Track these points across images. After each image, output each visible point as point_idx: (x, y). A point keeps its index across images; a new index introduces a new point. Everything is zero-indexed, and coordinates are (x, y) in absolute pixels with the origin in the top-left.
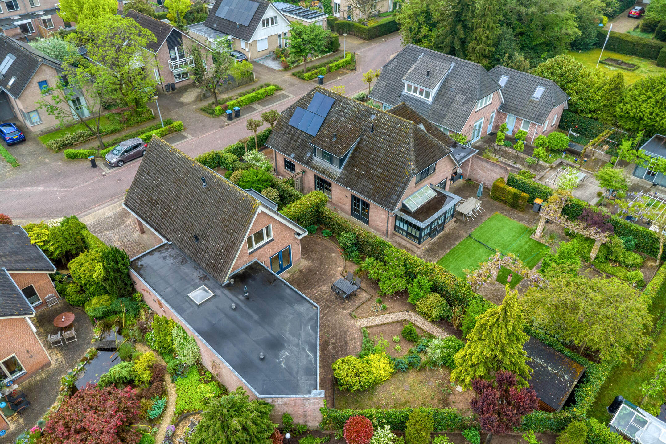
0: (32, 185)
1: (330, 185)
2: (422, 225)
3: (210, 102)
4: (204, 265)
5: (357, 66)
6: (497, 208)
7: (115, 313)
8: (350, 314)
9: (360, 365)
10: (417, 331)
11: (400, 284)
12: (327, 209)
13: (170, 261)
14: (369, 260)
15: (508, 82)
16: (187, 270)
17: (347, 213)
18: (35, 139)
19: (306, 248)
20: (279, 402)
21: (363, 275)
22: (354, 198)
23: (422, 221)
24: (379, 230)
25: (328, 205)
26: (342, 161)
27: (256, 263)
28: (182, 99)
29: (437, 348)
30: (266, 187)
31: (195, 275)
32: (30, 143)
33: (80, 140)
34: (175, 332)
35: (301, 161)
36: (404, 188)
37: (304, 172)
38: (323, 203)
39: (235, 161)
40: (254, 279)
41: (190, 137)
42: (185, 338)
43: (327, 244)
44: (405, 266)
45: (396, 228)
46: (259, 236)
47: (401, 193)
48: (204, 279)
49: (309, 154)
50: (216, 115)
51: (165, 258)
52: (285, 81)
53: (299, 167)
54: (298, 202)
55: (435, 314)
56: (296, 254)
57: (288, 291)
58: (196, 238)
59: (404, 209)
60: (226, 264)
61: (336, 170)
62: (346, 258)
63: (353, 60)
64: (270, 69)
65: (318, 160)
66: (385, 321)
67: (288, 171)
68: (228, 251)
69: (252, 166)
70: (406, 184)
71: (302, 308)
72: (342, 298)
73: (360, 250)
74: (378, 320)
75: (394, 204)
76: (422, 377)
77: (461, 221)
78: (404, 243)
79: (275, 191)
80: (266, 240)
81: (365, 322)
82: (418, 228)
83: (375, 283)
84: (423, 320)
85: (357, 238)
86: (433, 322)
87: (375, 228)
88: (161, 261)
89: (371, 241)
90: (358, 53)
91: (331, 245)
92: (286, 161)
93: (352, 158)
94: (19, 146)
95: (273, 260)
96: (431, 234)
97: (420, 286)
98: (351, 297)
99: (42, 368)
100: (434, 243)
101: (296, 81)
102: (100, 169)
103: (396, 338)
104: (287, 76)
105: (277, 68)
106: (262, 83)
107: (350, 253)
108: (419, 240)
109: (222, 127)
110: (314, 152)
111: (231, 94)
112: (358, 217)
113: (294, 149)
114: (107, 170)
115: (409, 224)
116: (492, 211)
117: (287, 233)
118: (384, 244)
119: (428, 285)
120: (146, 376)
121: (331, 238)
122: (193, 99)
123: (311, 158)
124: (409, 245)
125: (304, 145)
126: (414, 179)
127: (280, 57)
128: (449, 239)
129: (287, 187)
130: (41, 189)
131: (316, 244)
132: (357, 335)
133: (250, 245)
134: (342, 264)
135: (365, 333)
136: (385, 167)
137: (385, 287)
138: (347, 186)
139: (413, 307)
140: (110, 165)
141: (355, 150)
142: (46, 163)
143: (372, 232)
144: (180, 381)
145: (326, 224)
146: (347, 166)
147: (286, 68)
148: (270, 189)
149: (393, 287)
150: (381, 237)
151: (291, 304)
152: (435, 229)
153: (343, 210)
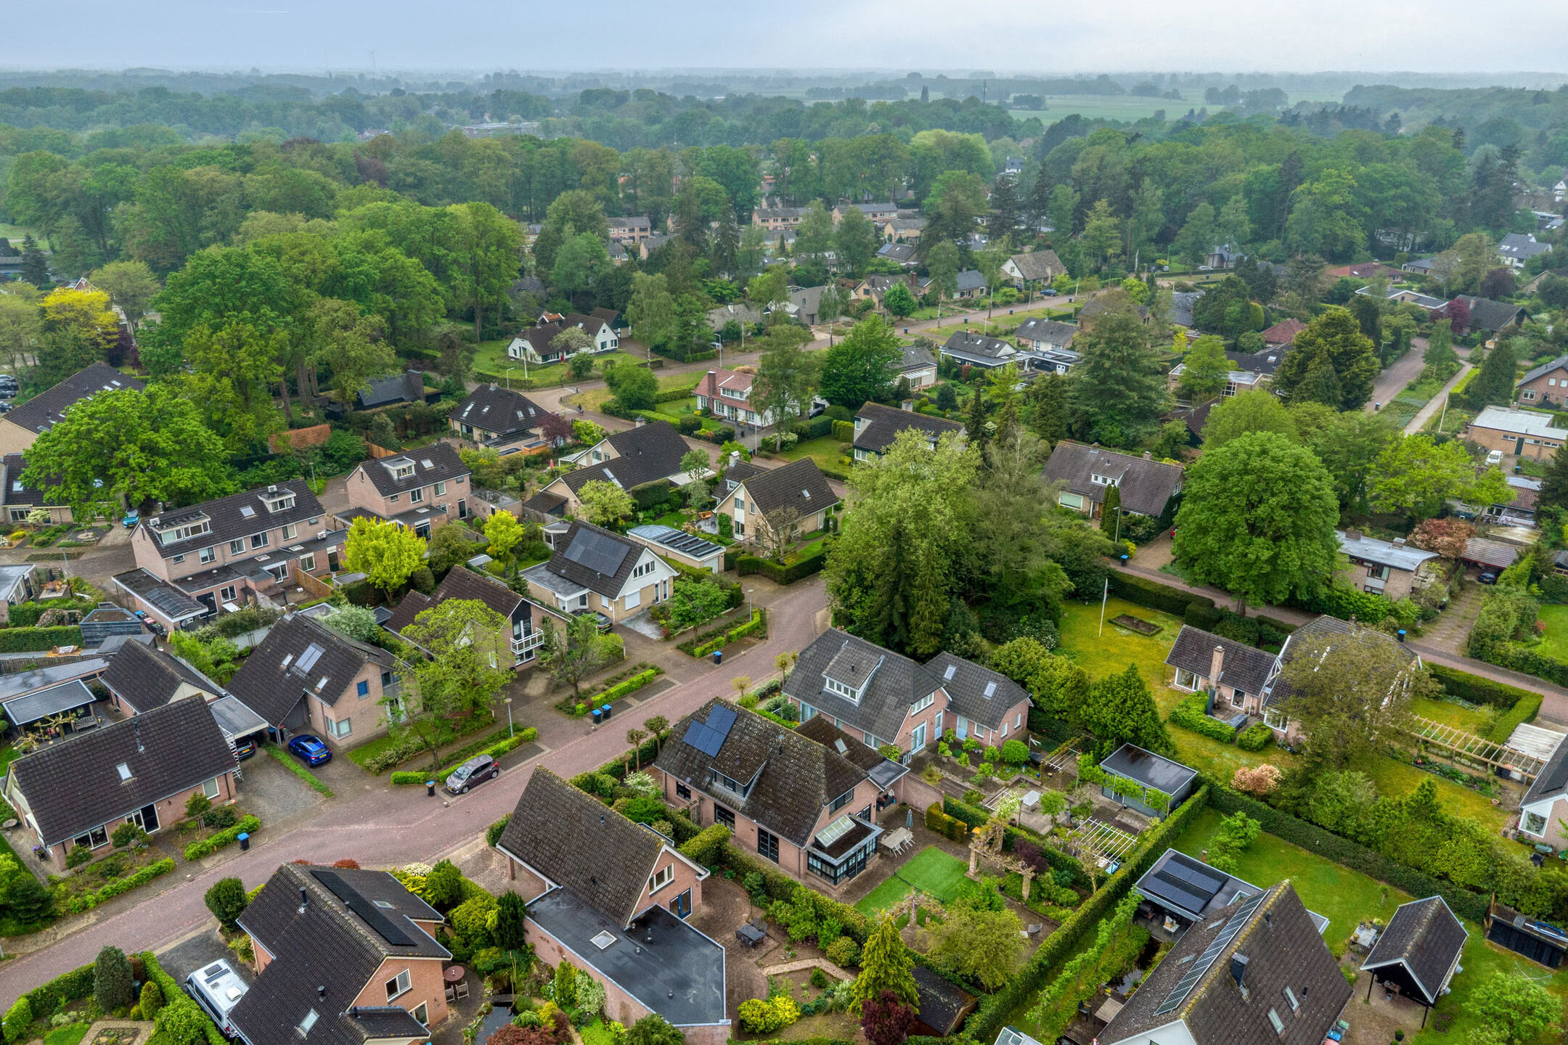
0: (358, 822)
1: (733, 815)
2: (836, 862)
3: (567, 695)
4: (602, 910)
5: (769, 633)
6: (931, 840)
7: (505, 966)
8: (756, 963)
9: (766, 1006)
10: (827, 978)
11: (809, 927)
12: (730, 845)
13: (563, 907)
14: (777, 903)
15: (956, 675)
16: (584, 915)
17: (752, 849)
18: (342, 756)
19: (707, 894)
20: (690, 1032)
21: (771, 920)
22: (761, 832)
23: (836, 858)
24: (790, 870)
25: (731, 840)
26: (746, 790)
27: (656, 907)
28: (527, 691)
29: (843, 990)
30: (657, 820)
31: (594, 921)
32: (338, 763)
33: (405, 757)
34: (579, 978)
35: (698, 786)
36: (815, 821)
37: (702, 799)
38: (725, 839)
39: (614, 785)
40: (656, 923)
41: (548, 750)
42: (590, 984)
43: (730, 888)
44: (814, 907)
45: (810, 867)
46: (660, 877)
47: (812, 826)
48: (603, 924)
49: (708, 779)
50: (578, 716)
51: (558, 904)
52: (668, 659)
53: (695, 794)
54: (697, 838)
55: (845, 957)
56: (696, 899)
57: (692, 934)
58: (594, 881)
59: (817, 844)
60: (628, 908)
61: (740, 799)
62: (753, 903)
63: (763, 622)
64: (645, 639)
65: (718, 786)
66: (793, 968)
67: (681, 798)
68: (630, 893)
69: (638, 792)
70: (817, 815)
71: (707, 951)
72: (747, 946)
73: (768, 893)
74: (786, 968)
75: (805, 839)
76: (829, 1019)
77: (888, 857)
78: (818, 884)
79: (668, 823)
80: (667, 881)
81: (772, 970)
82: (832, 866)
83: (783, 929)
84: (834, 967)
85: (764, 878)
86: (843, 968)
87: (786, 867)
88: (553, 907)
89: (779, 881)
90: (771, 608)
91: (736, 888)
92: (678, 786)
93: (758, 784)
94: (325, 767)
95: (674, 905)
96: (850, 872)
97: (830, 929)
98: (757, 944)
99: (440, 1022)
100: (854, 884)
101: (683, 658)
102: (440, 798)
103: (804, 985)
104: (669, 650)
105: (655, 637)
106: (636, 661)
107: (756, 896)
108: (835, 879)
109: (588, 733)
110: (714, 776)
111: (594, 682)
112: (766, 855)
113: (689, 773)
114: (448, 800)
115: (823, 861)
116: (925, 844)
117: (688, 875)
118: (793, 885)
119: (838, 928)
120: (551, 1025)
121: (735, 880)
122: (542, 690)
123: (710, 783)
124: (824, 887)
125: (702, 768)
126: (826, 810)
127: (659, 618)
128: (872, 878)
129: (682, 819)
130: (371, 826)
131: (717, 886)
132: (763, 983)
133: (651, 887)
134: (748, 910)
135: (772, 980)
136: (794, 795)
137: (794, 932)
138: (752, 817)
139: (823, 953)
140: (453, 793)
141: (761, 776)
142: (367, 791)
143: (781, 871)
144: (585, 1030)
145: (728, 863)
146: (753, 794)
147: (668, 637)
148: (661, 822)
149: (803, 932)
150: (791, 877)
151: (695, 946)
152: (854, 867)
153: (749, 847)
